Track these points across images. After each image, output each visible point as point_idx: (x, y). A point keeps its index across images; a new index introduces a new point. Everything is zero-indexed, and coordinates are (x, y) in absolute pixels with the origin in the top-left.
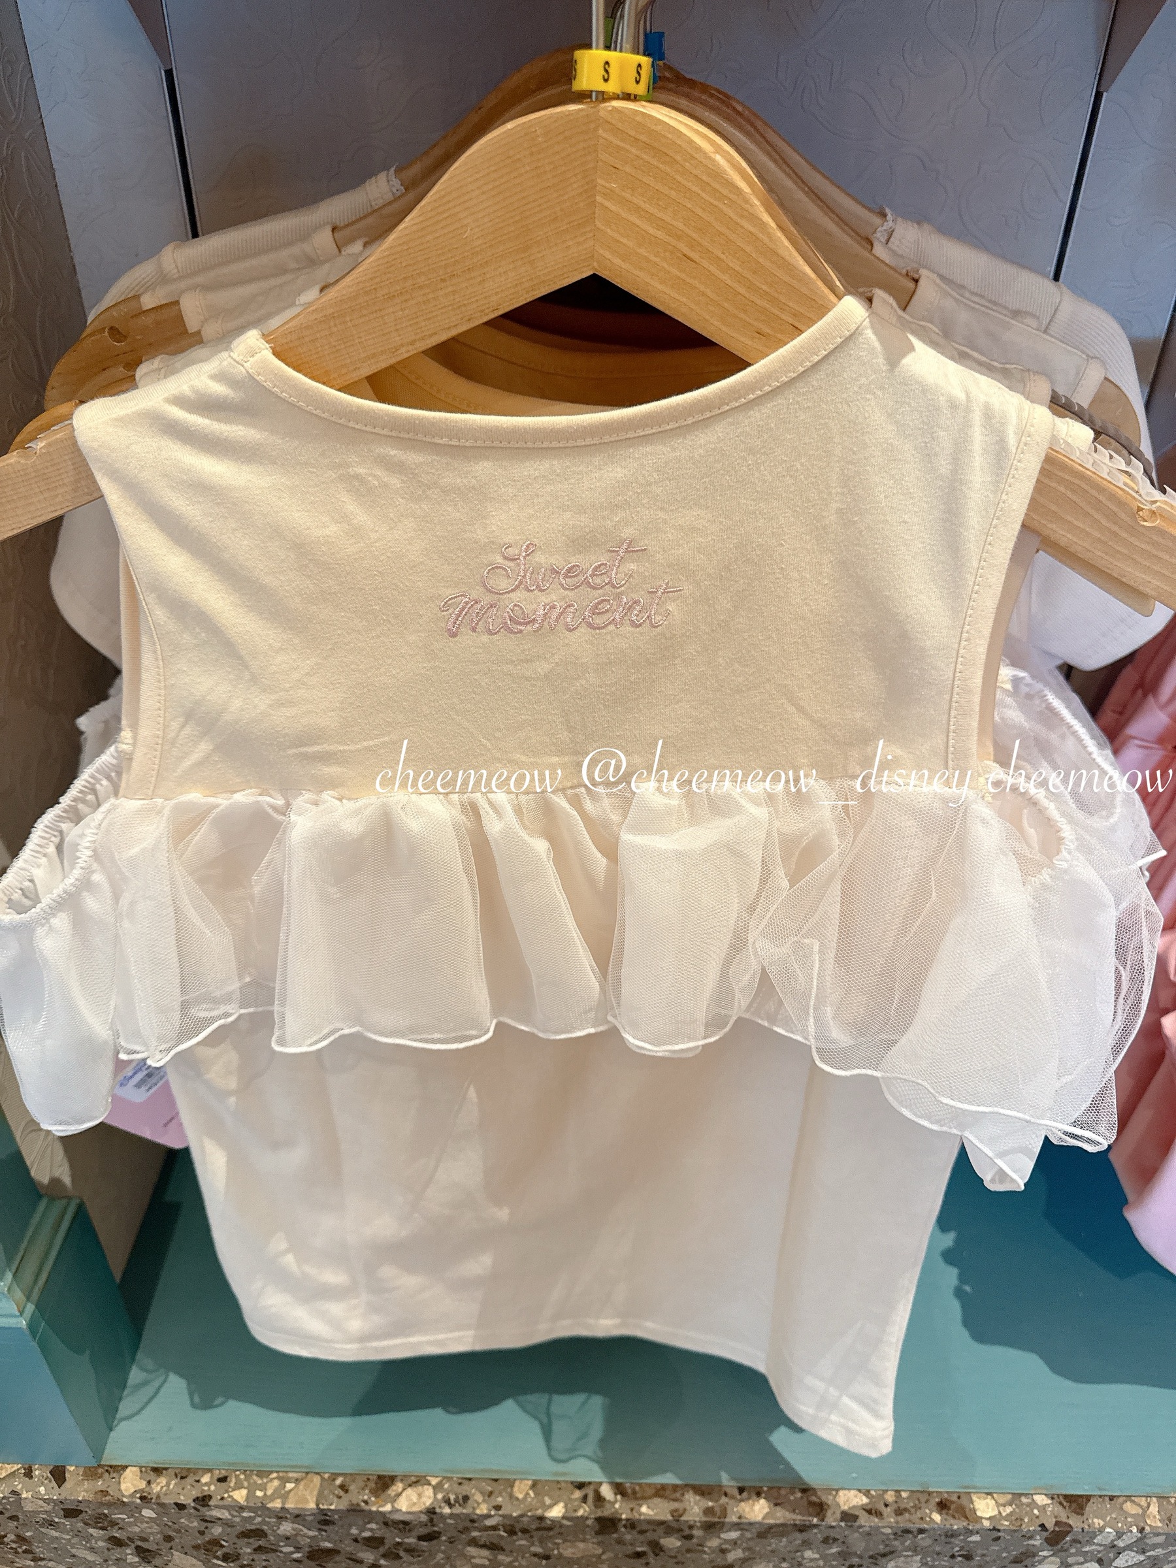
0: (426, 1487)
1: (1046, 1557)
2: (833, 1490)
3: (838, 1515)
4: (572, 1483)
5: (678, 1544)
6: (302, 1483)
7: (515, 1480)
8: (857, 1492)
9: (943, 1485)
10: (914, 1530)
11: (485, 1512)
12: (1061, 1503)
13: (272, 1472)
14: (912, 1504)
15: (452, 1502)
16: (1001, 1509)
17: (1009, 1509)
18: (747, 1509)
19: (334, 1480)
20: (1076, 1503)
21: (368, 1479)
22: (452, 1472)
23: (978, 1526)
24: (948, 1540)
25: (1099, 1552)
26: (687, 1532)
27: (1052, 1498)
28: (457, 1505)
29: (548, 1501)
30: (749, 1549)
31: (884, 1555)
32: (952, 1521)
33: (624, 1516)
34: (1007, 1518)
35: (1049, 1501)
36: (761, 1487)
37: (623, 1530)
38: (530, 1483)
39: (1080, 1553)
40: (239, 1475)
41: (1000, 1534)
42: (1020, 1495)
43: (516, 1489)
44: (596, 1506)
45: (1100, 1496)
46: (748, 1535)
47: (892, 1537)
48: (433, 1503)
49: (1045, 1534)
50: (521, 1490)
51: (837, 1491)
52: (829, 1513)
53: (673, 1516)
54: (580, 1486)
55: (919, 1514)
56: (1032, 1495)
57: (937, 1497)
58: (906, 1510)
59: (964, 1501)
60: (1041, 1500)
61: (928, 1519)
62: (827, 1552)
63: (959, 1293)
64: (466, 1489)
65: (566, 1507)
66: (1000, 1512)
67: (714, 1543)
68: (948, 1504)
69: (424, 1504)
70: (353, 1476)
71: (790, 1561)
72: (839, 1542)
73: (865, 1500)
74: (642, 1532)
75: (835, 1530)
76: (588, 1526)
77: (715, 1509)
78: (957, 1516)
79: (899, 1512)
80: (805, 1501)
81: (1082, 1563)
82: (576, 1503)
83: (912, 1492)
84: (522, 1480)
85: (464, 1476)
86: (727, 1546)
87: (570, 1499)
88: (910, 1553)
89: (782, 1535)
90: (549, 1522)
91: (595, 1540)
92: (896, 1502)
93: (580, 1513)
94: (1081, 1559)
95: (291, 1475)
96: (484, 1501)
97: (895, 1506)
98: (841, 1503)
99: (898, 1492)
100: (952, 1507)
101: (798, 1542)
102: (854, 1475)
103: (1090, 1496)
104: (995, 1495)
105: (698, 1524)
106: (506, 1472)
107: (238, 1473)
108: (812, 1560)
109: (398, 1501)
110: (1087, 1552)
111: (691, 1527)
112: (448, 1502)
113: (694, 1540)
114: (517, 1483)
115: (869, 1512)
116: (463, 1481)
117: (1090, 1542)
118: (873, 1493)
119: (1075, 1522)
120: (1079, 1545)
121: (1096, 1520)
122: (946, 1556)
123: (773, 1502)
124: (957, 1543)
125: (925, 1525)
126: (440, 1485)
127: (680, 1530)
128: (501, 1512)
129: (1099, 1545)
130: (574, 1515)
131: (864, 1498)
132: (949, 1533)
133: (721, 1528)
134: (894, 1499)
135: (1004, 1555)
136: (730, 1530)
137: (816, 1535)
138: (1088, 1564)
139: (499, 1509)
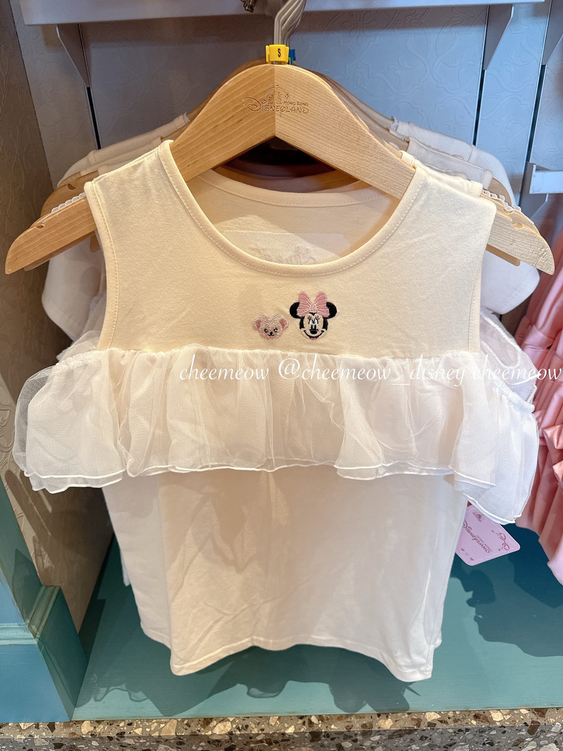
0: (227, 722)
1: (529, 742)
2: (423, 712)
3: (426, 724)
4: (297, 716)
5: (351, 745)
6: (168, 724)
8: (435, 713)
9: (476, 707)
10: (464, 729)
11: (257, 732)
12: (533, 713)
13: (153, 720)
14: (462, 717)
15: (240, 728)
16: (505, 716)
17: (508, 717)
18: (382, 724)
19: (183, 721)
20: (541, 712)
21: (200, 720)
22: (239, 714)
23: (494, 726)
24: (481, 735)
25: (555, 737)
26: (354, 738)
27: (529, 710)
28: (243, 730)
29: (286, 725)
30: (385, 746)
31: (451, 745)
32: (482, 724)
33: (323, 731)
34: (508, 720)
35: (528, 712)
36: (388, 713)
37: (323, 738)
38: (277, 717)
39: (546, 738)
40: (138, 722)
41: (506, 729)
42: (514, 710)
43: (270, 721)
44: (309, 727)
45: (552, 708)
46: (384, 737)
47: (454, 734)
48: (231, 730)
49: (527, 727)
50: (273, 721)
51: (425, 713)
52: (422, 723)
53: (347, 729)
54: (301, 718)
55: (465, 721)
56: (519, 709)
57: (473, 713)
58: (459, 720)
59: (486, 714)
60: (524, 711)
61: (470, 723)
62: (423, 745)
63: (476, 619)
64: (247, 722)
65: (295, 727)
66: (504, 718)
67: (367, 743)
68: (479, 715)
69: (227, 730)
70: (192, 719)
72: (429, 738)
74: (333, 739)
75: (425, 732)
76: (306, 737)
77: (367, 725)
78: (483, 721)
79: (456, 721)
80: (410, 719)
81: (547, 744)
82: (300, 726)
83: (461, 711)
84: (273, 716)
85: (246, 716)
86: (375, 745)
87: (297, 724)
88: (463, 744)
89: (400, 737)
90: (288, 736)
91: (310, 745)
93: (302, 730)
94: (547, 742)
95: (162, 720)
96: (255, 727)
97: (454, 718)
98: (428, 719)
99: (454, 712)
100: (481, 717)
101: (408, 740)
102: (433, 705)
103: (548, 708)
104: (501, 710)
105: (359, 733)
106: (266, 713)
109: (214, 730)
110: (549, 737)
111: (356, 735)
112: (238, 728)
113: (358, 742)
114: (271, 718)
115: (441, 722)
116: (245, 718)
117: (549, 731)
118: (442, 713)
119: (541, 721)
120: (544, 733)
121: (551, 719)
122: (481, 744)
123: (395, 719)
124: (485, 736)
125: (469, 727)
126: (234, 721)
127: (351, 737)
128: (264, 732)
129: (555, 733)
130: (299, 731)
131: (438, 715)
132: (481, 730)
133: (371, 734)
134: (453, 715)
135: (509, 741)
136: (375, 735)
137: (416, 736)
138: (550, 745)
139: (263, 731)
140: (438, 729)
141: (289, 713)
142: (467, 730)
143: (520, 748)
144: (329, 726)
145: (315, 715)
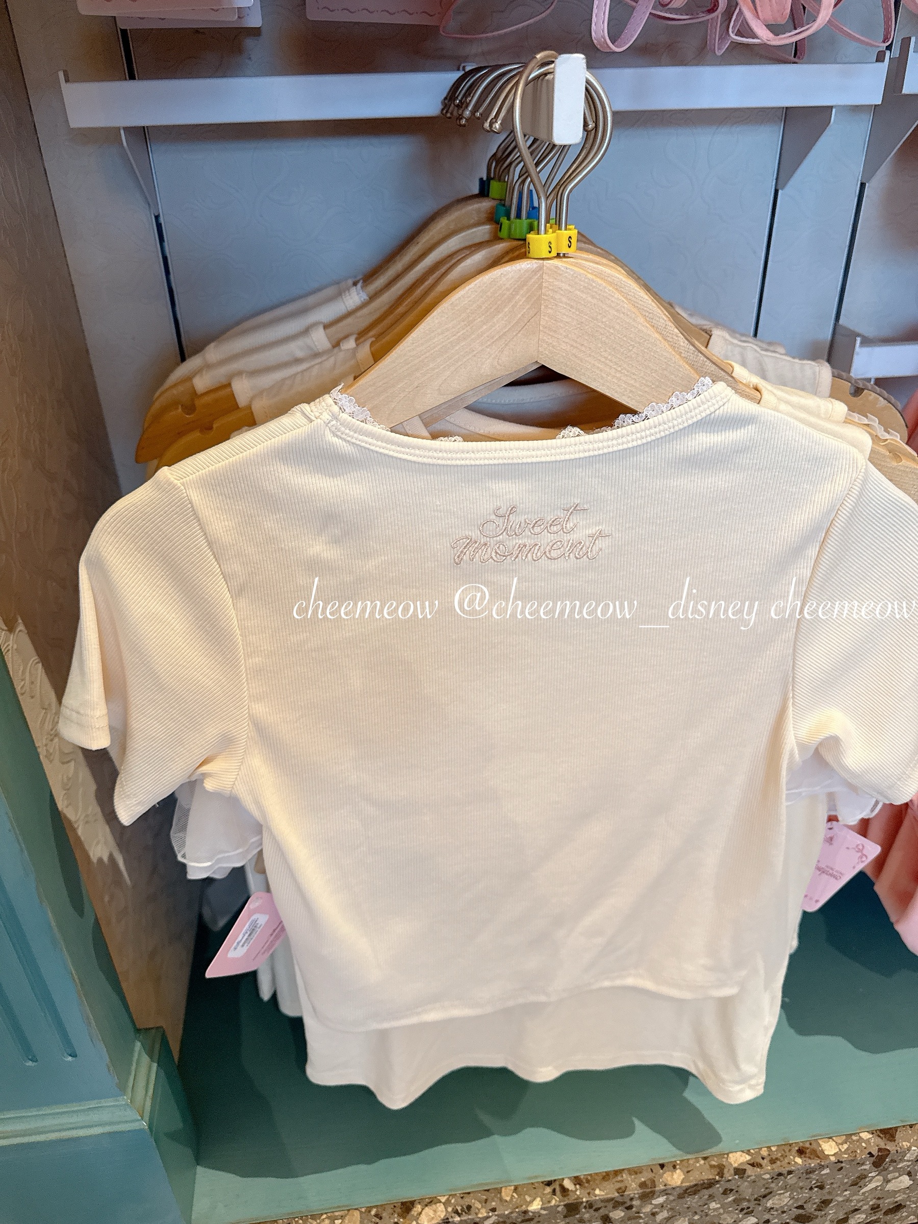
0: (438, 1204)
1: (873, 1177)
2: (724, 1154)
3: (732, 1172)
4: (542, 1183)
5: (623, 1214)
6: (347, 1218)
7: (501, 1188)
8: (741, 1153)
9: (799, 1137)
10: (785, 1172)
11: (485, 1215)
12: (879, 1136)
13: (322, 1214)
14: (780, 1154)
15: (460, 1212)
16: (840, 1146)
17: (846, 1146)
18: (669, 1179)
19: (370, 1212)
20: (889, 1134)
21: (395, 1206)
23: (827, 1162)
24: (808, 1176)
25: (908, 1166)
26: (628, 1204)
27: (873, 1133)
28: (464, 1213)
29: (528, 1199)
30: (672, 1209)
31: (764, 1196)
32: (810, 1161)
33: (584, 1200)
34: (845, 1153)
35: (871, 1136)
36: (676, 1161)
37: (583, 1210)
38: (513, 1188)
39: (896, 1170)
40: (298, 1221)
41: (843, 1165)
42: (851, 1135)
43: (503, 1194)
44: (564, 1196)
45: (904, 1126)
46: (671, 1198)
47: (770, 1180)
48: (446, 1215)
49: (873, 1159)
50: (507, 1194)
51: (728, 1154)
52: (726, 1171)
53: (618, 1193)
54: (549, 1184)
55: (786, 1161)
56: (859, 1133)
57: (796, 1146)
58: (777, 1159)
59: (814, 1146)
60: (865, 1136)
61: (793, 1163)
62: (726, 1201)
64: (468, 1201)
65: (542, 1200)
66: (840, 1150)
67: (648, 1209)
68: (804, 1149)
69: (440, 1217)
70: (383, 1207)
71: (701, 1213)
72: (734, 1191)
73: (748, 1158)
74: (597, 1210)
75: (730, 1183)
76: (559, 1212)
77: (647, 1182)
78: (812, 1157)
79: (773, 1161)
80: (707, 1166)
81: (897, 1178)
82: (549, 1196)
83: (778, 1146)
84: (506, 1187)
85: (464, 1192)
86: (657, 1210)
87: (544, 1194)
88: (782, 1192)
89: (695, 1194)
90: (531, 1214)
92: (769, 1155)
93: (553, 1203)
94: (897, 1174)
95: (337, 1214)
96: (482, 1207)
97: (769, 1158)
98: (733, 1163)
99: (769, 1147)
100: (808, 1151)
101: (706, 1197)
102: (737, 1142)
103: (897, 1127)
104: (834, 1138)
105: (637, 1196)
106: (494, 1183)
107: (297, 1219)
108: (715, 1210)
109: (420, 1218)
110: (901, 1168)
111: (632, 1199)
112: (456, 1212)
113: (634, 1209)
114: (503, 1190)
115: (753, 1165)
116: (465, 1195)
117: (902, 1160)
118: (752, 1151)
119: (890, 1147)
120: (895, 1164)
121: (904, 1143)
122: (806, 1189)
123: (686, 1170)
124: (814, 1177)
125: (792, 1168)
126: (448, 1201)
127: (624, 1203)
128: (496, 1213)
129: (908, 1161)
130: (549, 1205)
131: (747, 1156)
132: (809, 1171)
133: (653, 1196)
134: (767, 1153)
135: (846, 1180)
136: (659, 1197)
137: (718, 1189)
138: (901, 1178)
139: (495, 1211)
140: (749, 1177)
141: (530, 1178)
142: (790, 1172)
143: (861, 1187)
144: (592, 1192)
145: (569, 1178)
